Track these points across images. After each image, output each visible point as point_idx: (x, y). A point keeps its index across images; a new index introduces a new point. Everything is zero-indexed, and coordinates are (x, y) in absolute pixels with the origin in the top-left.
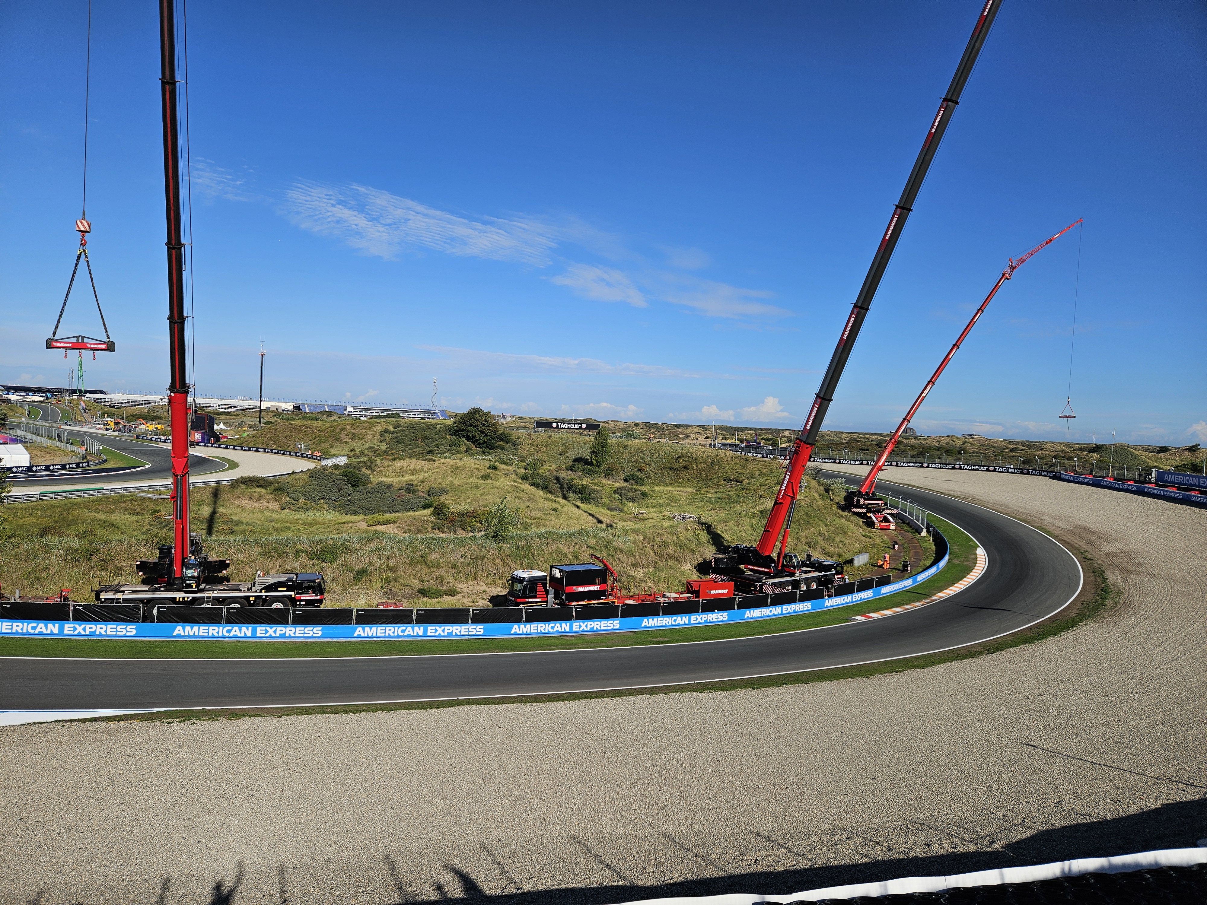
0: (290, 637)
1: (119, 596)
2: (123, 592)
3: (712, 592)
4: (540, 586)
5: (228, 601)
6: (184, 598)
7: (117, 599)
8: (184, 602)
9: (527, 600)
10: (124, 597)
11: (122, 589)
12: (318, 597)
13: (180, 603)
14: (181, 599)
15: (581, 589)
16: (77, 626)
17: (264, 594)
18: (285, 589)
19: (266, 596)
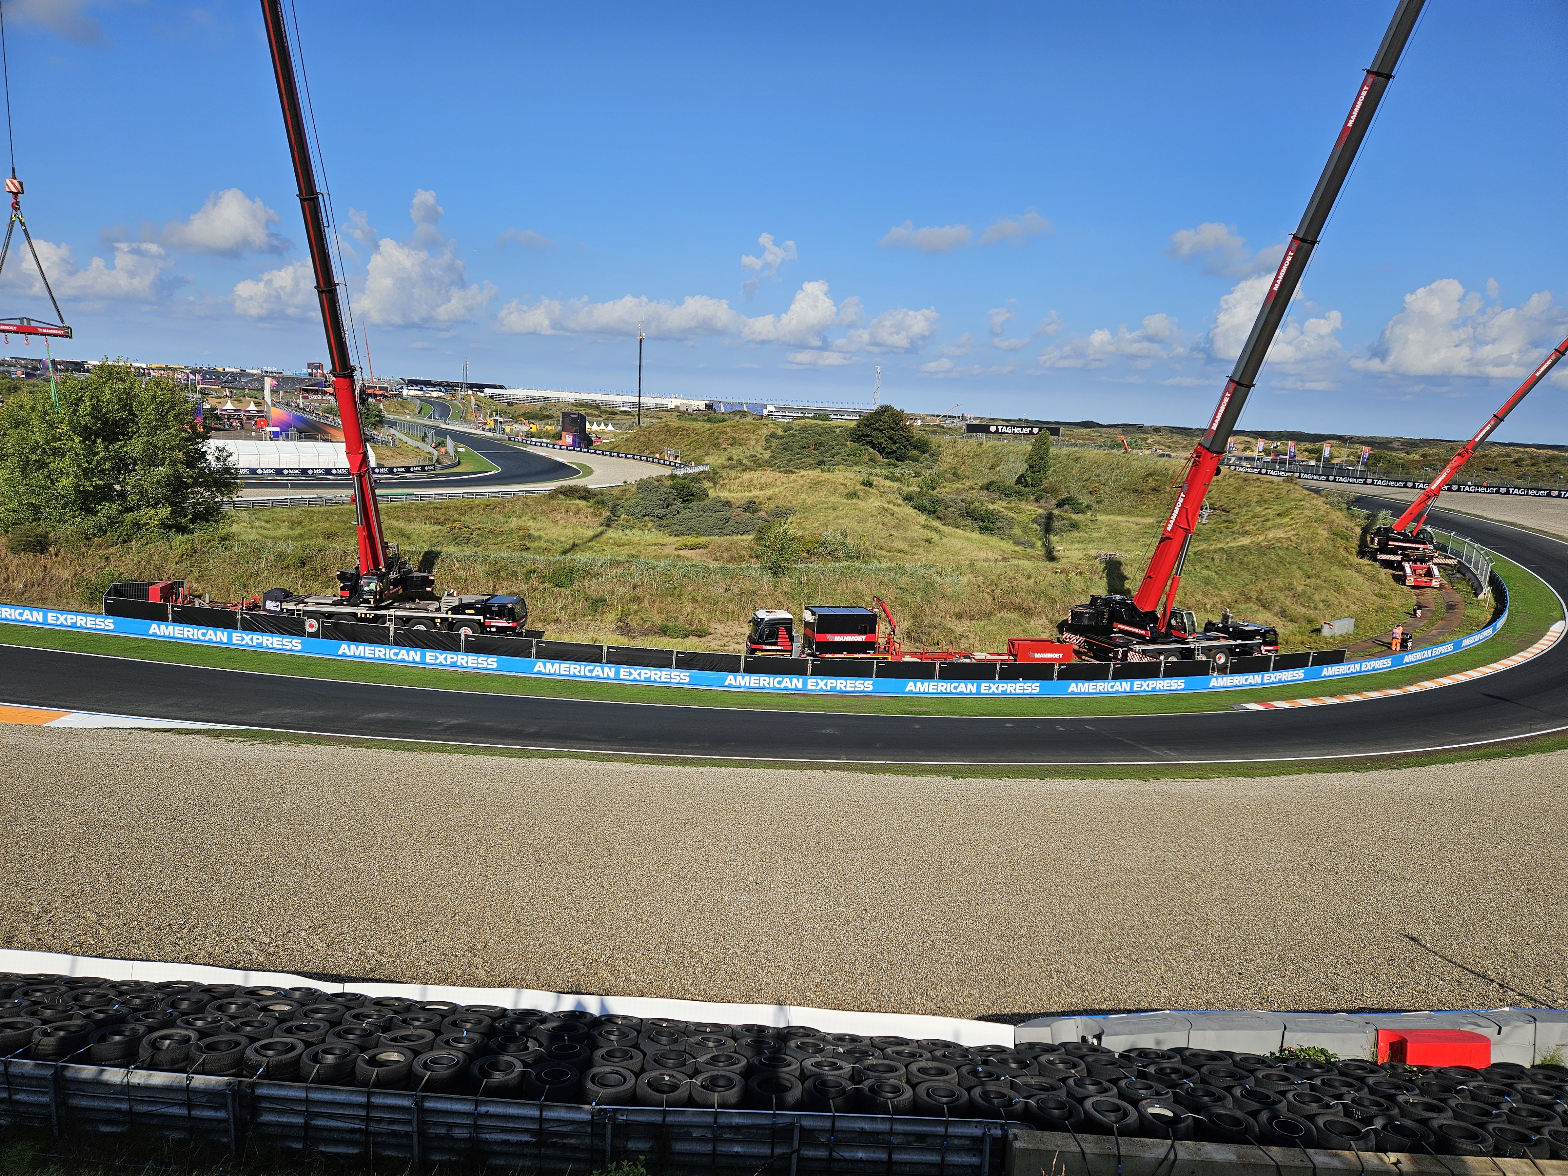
0: (462, 666)
1: (301, 607)
2: (307, 603)
3: (1037, 656)
4: (782, 631)
5: (413, 621)
6: (366, 614)
7: (298, 610)
8: (366, 620)
9: (765, 647)
10: (305, 608)
11: (306, 600)
12: (510, 625)
13: (361, 620)
14: (363, 616)
15: (838, 638)
16: (244, 635)
17: (450, 616)
18: (473, 612)
19: (453, 619)
